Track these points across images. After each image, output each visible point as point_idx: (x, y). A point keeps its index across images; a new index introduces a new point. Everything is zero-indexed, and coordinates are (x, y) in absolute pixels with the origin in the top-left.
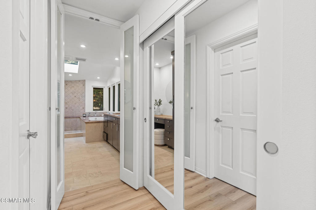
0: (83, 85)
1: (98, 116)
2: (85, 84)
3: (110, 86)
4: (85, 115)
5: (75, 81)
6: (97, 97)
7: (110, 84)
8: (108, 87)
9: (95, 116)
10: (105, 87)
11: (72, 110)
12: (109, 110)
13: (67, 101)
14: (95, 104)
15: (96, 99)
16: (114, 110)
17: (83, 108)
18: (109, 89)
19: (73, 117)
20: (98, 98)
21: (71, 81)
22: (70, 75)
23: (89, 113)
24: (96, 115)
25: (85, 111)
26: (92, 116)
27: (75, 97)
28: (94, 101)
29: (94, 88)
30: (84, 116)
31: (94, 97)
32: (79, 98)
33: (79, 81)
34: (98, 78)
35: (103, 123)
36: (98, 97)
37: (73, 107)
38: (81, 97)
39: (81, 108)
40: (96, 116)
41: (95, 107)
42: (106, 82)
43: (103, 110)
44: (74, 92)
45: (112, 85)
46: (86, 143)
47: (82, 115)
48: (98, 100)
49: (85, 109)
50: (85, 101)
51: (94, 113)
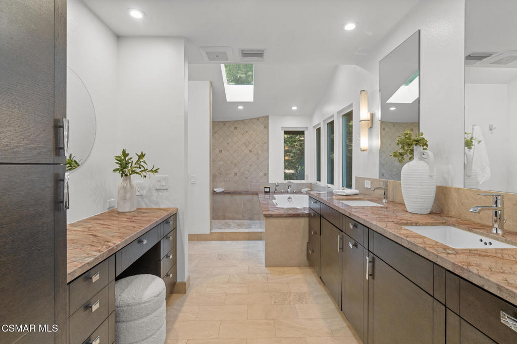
0: (265, 127)
1: (294, 193)
2: (268, 124)
3: (319, 124)
4: (267, 190)
5: (250, 119)
6: (291, 152)
7: (319, 120)
8: (314, 127)
9: (287, 193)
10: (307, 128)
11: (245, 179)
12: (319, 179)
13: (236, 161)
14: (288, 164)
15: (289, 156)
16: (331, 181)
17: (265, 175)
18: (319, 130)
19: (247, 193)
20: (294, 153)
21: (243, 121)
22: (240, 107)
23: (276, 186)
24: (289, 190)
25: (268, 181)
26: (282, 193)
27: (251, 151)
28: (287, 158)
29: (286, 133)
30: (265, 192)
31: (286, 152)
32: (257, 154)
33: (258, 119)
34: (294, 108)
35: (307, 219)
36: (293, 151)
37: (247, 172)
38: (260, 152)
39: (261, 174)
40: (291, 193)
41: (289, 169)
42: (310, 116)
43: (304, 179)
44: (248, 142)
45: (324, 121)
46: (266, 266)
47: (262, 189)
48: (292, 157)
49: (268, 177)
50: (267, 159)
51: (285, 184)
